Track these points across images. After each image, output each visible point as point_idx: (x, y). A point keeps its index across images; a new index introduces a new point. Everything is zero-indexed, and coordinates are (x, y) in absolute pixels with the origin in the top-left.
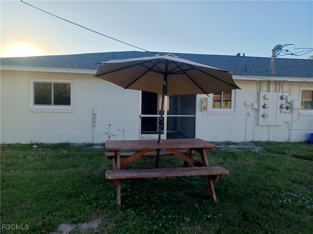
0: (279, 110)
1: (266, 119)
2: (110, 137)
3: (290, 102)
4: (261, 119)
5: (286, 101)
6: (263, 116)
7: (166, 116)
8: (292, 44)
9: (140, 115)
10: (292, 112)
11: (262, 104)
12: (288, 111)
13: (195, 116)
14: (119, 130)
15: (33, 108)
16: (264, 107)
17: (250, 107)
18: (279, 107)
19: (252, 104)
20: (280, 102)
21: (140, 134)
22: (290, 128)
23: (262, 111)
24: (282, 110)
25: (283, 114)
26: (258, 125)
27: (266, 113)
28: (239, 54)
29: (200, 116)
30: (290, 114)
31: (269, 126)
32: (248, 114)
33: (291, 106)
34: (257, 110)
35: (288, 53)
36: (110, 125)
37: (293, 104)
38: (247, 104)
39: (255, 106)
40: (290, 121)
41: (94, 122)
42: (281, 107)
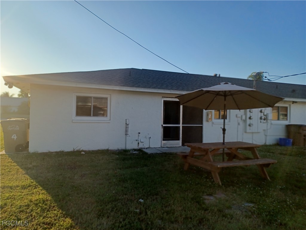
0: (259, 120)
1: (251, 128)
2: (138, 143)
3: (266, 115)
4: (248, 127)
5: (264, 114)
6: (250, 125)
7: (182, 125)
8: (266, 72)
9: (162, 125)
10: (267, 122)
11: (248, 116)
12: (265, 121)
13: (202, 125)
14: (146, 137)
15: (75, 119)
16: (250, 118)
17: (240, 118)
18: (259, 119)
19: (242, 116)
20: (260, 115)
21: (162, 141)
22: (266, 134)
23: (248, 121)
24: (261, 120)
25: (262, 123)
26: (246, 132)
27: (251, 122)
28: (216, 75)
29: (206, 126)
30: (266, 124)
31: (253, 133)
32: (239, 124)
33: (267, 117)
34: (245, 121)
35: (266, 79)
36: (139, 133)
37: (268, 116)
38: (238, 116)
39: (244, 118)
40: (266, 129)
41: (126, 131)
42: (261, 118)
